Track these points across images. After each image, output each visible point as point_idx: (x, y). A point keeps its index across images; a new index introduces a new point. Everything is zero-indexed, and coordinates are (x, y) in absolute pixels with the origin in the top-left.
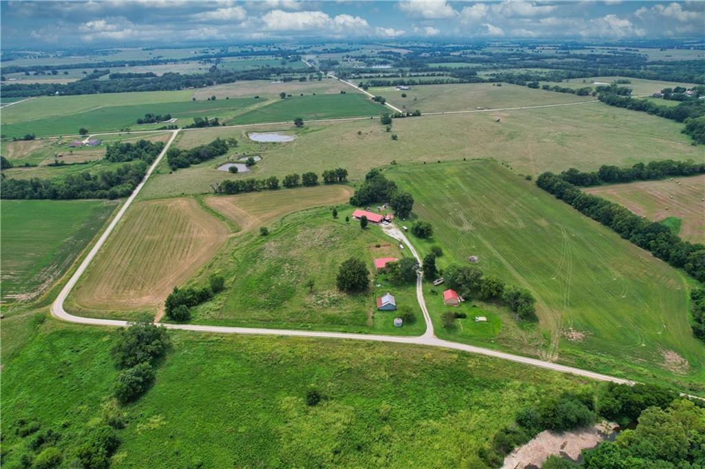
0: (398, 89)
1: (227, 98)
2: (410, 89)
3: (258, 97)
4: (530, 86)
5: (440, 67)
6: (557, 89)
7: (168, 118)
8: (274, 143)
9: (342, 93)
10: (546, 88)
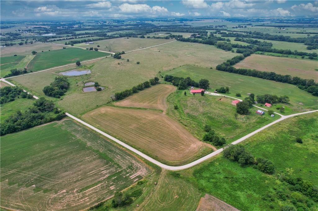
0: (88, 44)
3: (16, 55)
4: (141, 37)
5: (85, 32)
6: (154, 37)
9: (64, 48)
10: (148, 37)
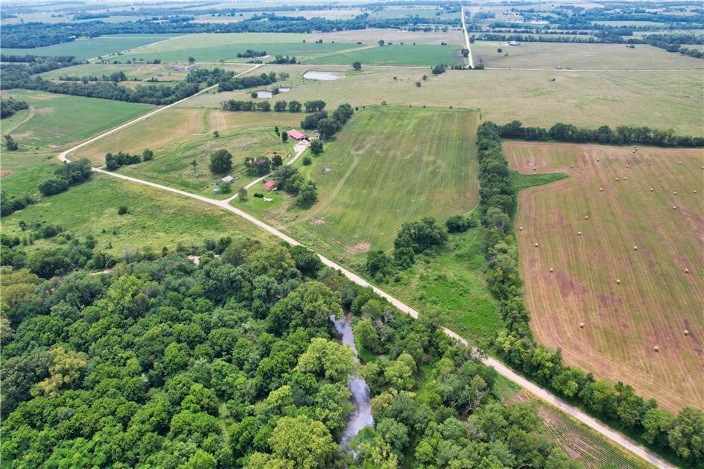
0: (507, 45)
1: (333, 42)
2: (519, 45)
3: (360, 43)
7: (264, 54)
8: (315, 80)
9: (443, 44)
